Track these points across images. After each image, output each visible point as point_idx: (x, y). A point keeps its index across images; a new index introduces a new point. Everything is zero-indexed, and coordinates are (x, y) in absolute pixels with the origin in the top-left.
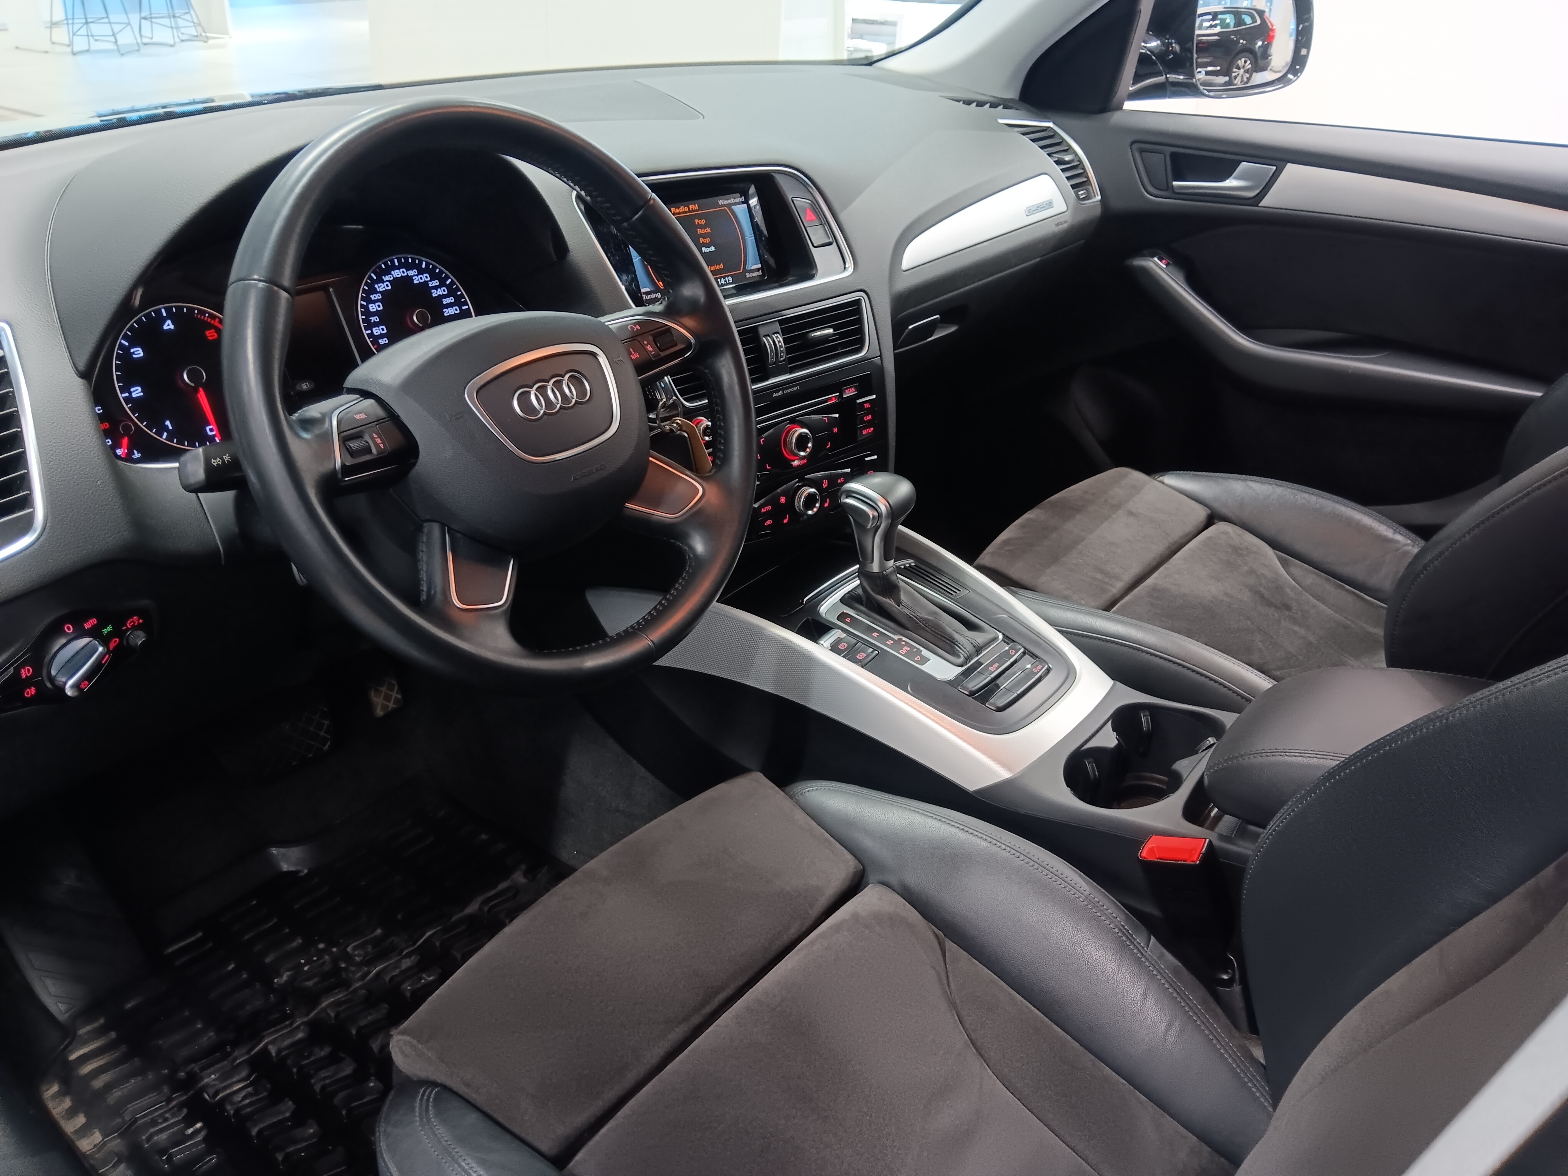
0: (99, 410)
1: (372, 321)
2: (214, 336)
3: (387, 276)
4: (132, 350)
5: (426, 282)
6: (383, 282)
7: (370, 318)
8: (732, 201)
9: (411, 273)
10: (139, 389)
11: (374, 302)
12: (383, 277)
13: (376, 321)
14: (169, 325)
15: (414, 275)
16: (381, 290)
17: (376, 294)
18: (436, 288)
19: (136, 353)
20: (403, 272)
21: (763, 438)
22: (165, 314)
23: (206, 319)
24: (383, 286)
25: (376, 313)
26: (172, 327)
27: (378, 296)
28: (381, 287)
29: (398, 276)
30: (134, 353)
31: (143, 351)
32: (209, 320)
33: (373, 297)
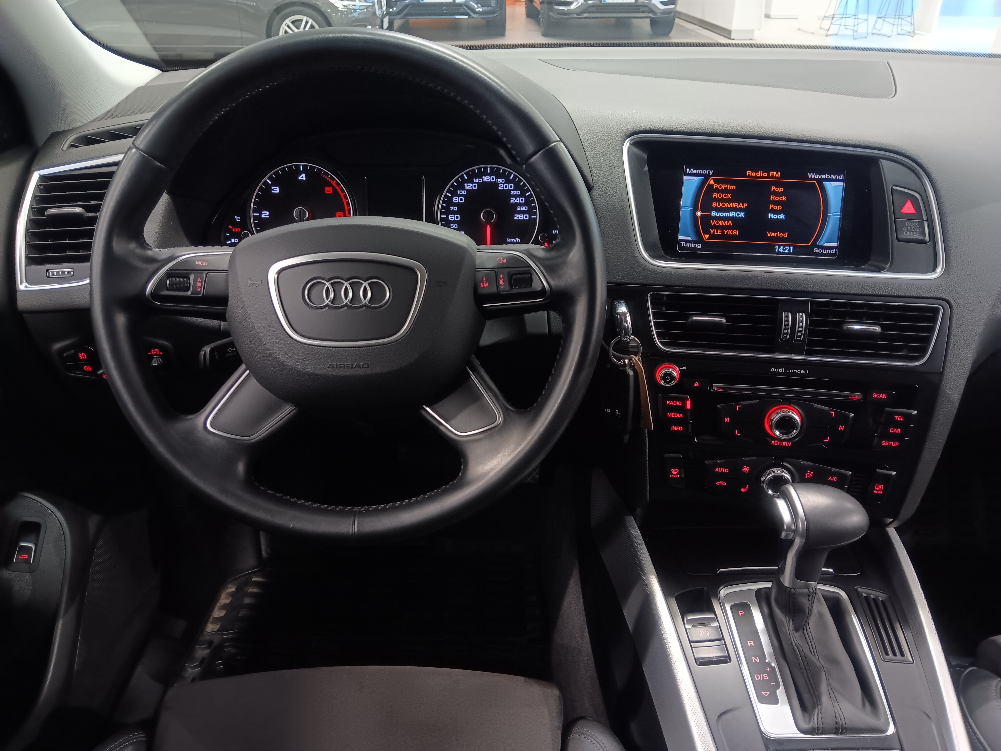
0: (238, 219)
1: (451, 210)
2: (330, 191)
3: (477, 179)
4: (273, 188)
5: (509, 191)
6: (473, 182)
7: (451, 207)
8: (823, 176)
9: (499, 181)
10: (268, 213)
11: (459, 196)
12: (474, 179)
13: (454, 210)
14: (302, 177)
15: (501, 183)
16: (468, 188)
17: (463, 190)
18: (516, 196)
19: (275, 190)
20: (493, 179)
21: (741, 404)
22: (301, 169)
23: (328, 179)
24: (471, 186)
25: (457, 205)
26: (304, 179)
27: (464, 192)
28: (469, 186)
29: (486, 181)
30: (273, 190)
31: (279, 190)
32: (330, 180)
33: (459, 192)
